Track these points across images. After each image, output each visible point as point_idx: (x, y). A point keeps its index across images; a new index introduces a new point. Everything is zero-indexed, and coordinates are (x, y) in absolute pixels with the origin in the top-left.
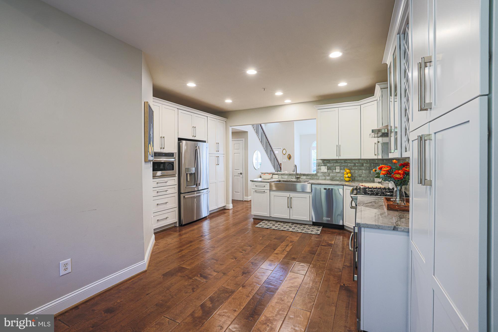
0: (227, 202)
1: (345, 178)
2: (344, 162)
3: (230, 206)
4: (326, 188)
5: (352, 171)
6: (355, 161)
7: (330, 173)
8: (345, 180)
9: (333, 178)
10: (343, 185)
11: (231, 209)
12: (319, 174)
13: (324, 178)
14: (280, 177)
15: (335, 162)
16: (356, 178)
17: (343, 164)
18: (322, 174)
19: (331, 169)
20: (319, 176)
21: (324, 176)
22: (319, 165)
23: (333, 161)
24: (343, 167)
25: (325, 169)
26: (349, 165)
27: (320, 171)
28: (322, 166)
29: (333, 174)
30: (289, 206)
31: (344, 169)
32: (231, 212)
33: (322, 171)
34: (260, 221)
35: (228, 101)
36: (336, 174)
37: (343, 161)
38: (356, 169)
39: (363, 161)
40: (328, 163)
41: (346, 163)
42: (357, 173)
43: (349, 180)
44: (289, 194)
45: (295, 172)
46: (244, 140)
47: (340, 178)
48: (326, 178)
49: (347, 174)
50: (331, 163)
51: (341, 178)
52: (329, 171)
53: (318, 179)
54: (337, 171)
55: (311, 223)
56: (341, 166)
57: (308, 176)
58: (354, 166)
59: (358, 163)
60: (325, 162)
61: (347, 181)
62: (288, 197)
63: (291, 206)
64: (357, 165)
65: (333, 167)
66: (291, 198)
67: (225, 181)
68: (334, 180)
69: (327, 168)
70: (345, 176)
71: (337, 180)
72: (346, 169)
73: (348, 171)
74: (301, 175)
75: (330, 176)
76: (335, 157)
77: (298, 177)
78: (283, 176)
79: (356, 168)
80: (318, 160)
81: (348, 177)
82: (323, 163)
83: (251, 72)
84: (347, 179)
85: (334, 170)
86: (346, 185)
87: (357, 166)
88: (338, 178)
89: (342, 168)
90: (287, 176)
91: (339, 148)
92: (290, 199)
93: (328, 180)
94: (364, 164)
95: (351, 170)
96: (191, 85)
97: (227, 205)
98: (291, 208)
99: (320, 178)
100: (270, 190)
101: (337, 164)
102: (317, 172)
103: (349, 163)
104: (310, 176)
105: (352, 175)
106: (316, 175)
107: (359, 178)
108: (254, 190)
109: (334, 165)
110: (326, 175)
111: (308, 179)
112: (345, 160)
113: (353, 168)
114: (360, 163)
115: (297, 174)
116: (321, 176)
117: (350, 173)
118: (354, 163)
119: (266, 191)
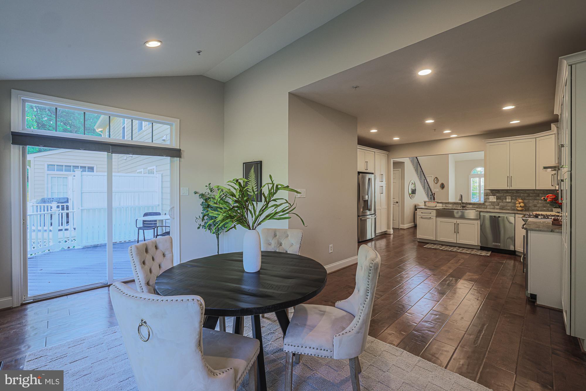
0: (389, 228)
1: (516, 207)
2: (516, 192)
3: (391, 231)
4: (496, 216)
5: (526, 201)
6: (529, 192)
7: (500, 203)
8: (517, 209)
9: (503, 207)
10: (515, 214)
11: (392, 234)
12: (486, 204)
13: (492, 207)
14: (444, 205)
15: (505, 193)
16: (530, 208)
17: (515, 194)
18: (491, 203)
19: (500, 199)
20: (487, 206)
21: (493, 205)
22: (486, 195)
23: (503, 191)
24: (515, 197)
25: (494, 199)
26: (522, 195)
27: (488, 200)
28: (490, 195)
29: (502, 204)
30: (456, 231)
31: (516, 199)
32: (392, 236)
33: (490, 201)
34: (424, 244)
35: (396, 139)
36: (506, 204)
37: (514, 191)
38: (531, 200)
39: (539, 192)
40: (497, 193)
41: (518, 193)
42: (531, 204)
43: (521, 210)
44: (456, 220)
45: (461, 201)
46: (400, 171)
47: (511, 207)
48: (495, 207)
49: (520, 203)
50: (500, 193)
51: (513, 208)
52: (498, 201)
53: (486, 208)
54: (507, 201)
55: (479, 248)
56: (513, 196)
57: (475, 205)
58: (527, 196)
59: (532, 194)
60: (494, 192)
61: (519, 211)
62: (455, 223)
63: (458, 231)
64: (531, 195)
65: (502, 197)
66: (458, 224)
67: (387, 209)
68: (505, 210)
69: (496, 198)
70: (517, 205)
71: (507, 210)
72: (518, 199)
73: (520, 201)
74: (467, 204)
75: (499, 206)
76: (506, 188)
77: (464, 206)
78: (447, 205)
79: (530, 198)
80: (486, 190)
81: (521, 207)
82: (491, 193)
83: (430, 121)
84: (520, 209)
85: (504, 200)
86: (517, 214)
87: (531, 197)
88: (508, 208)
89: (513, 198)
90: (451, 205)
91: (510, 179)
92: (457, 226)
93: (497, 209)
94: (540, 194)
95: (524, 200)
96: (374, 131)
97: (389, 230)
98: (458, 233)
99: (488, 207)
100: (436, 216)
101: (507, 194)
102: (485, 202)
103: (522, 193)
104: (477, 205)
105: (525, 205)
106: (483, 204)
107: (533, 208)
108: (420, 216)
109: (504, 195)
110: (495, 204)
111: (475, 208)
112: (517, 191)
113: (527, 198)
114: (535, 194)
115: (463, 203)
116: (489, 205)
117: (523, 203)
118: (528, 194)
119: (432, 217)
